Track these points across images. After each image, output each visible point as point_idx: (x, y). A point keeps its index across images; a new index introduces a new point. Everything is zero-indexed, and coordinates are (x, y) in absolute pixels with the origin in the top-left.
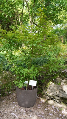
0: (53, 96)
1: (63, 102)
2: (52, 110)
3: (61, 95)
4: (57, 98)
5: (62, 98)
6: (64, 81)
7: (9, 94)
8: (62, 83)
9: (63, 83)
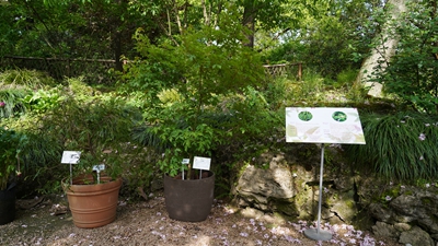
0: (251, 197)
1: (278, 211)
2: (249, 228)
3: (270, 192)
4: (260, 199)
5: (272, 200)
6: (277, 159)
7: (150, 199)
8: (272, 165)
9: (275, 164)
